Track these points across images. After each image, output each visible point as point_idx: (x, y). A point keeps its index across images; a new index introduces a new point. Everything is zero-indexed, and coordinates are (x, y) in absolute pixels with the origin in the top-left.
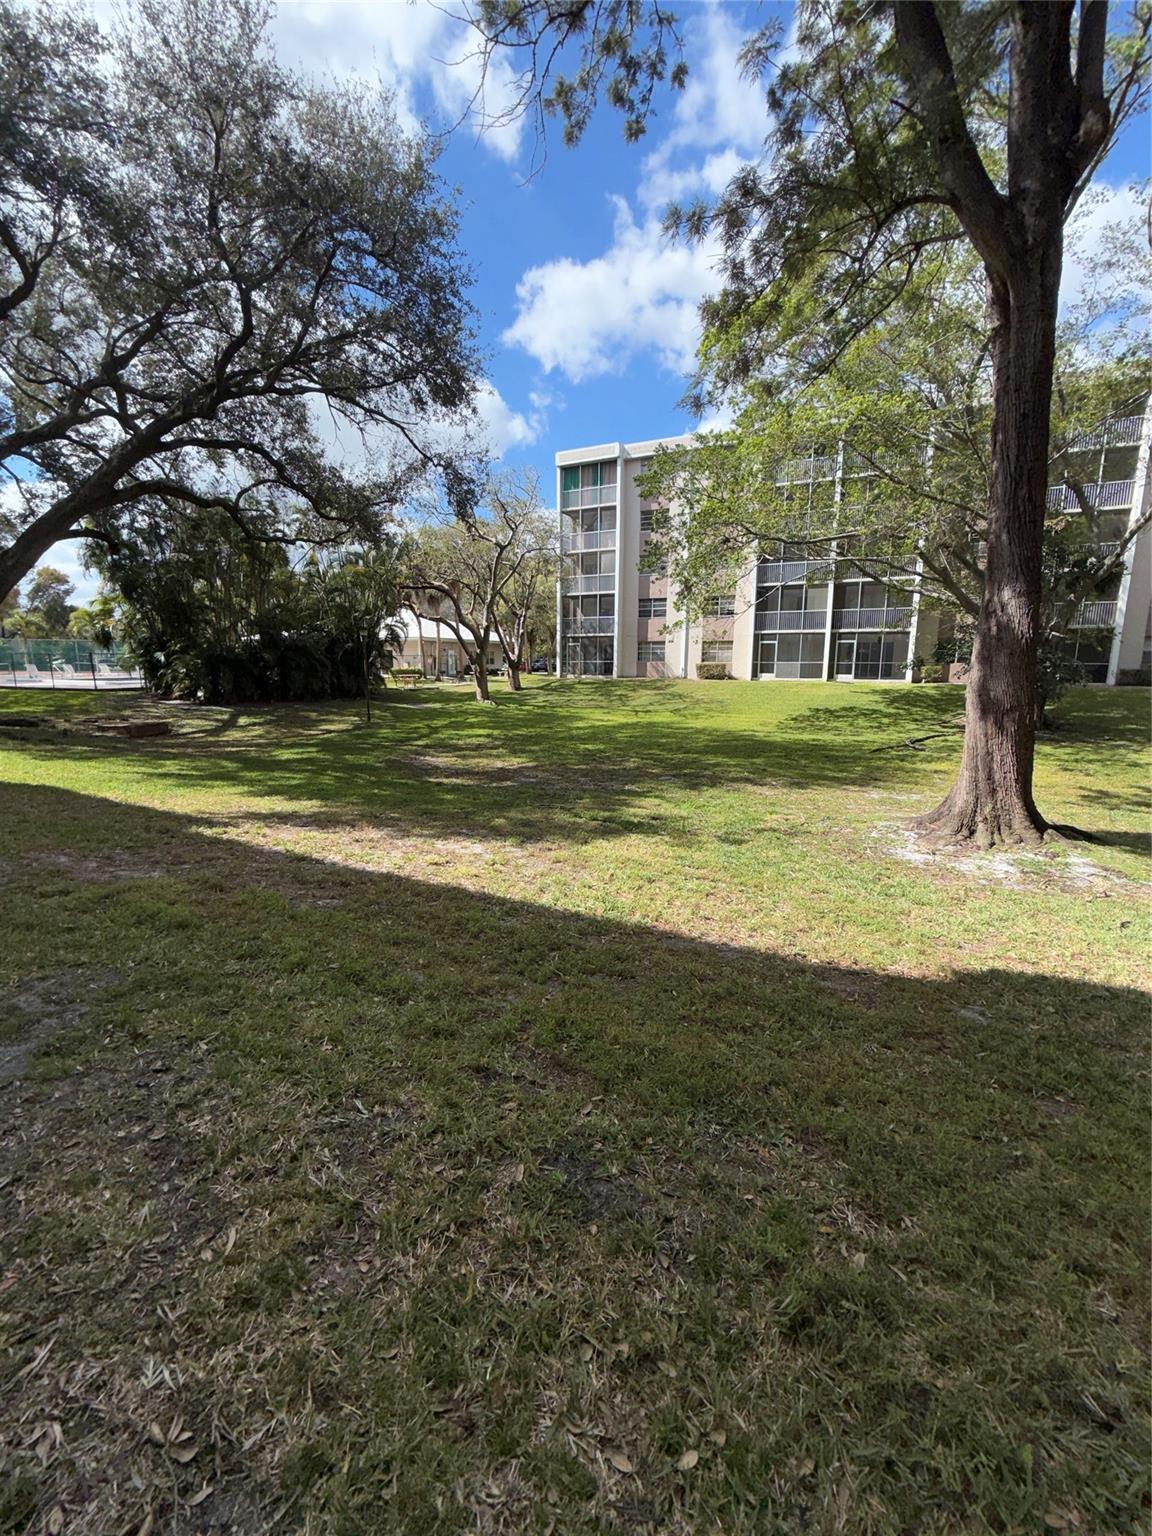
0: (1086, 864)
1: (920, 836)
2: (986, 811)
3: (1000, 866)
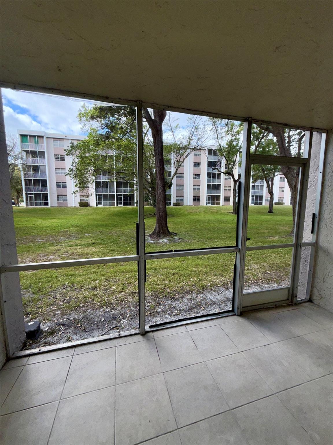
0: (177, 238)
1: (151, 238)
2: (161, 231)
3: (165, 241)
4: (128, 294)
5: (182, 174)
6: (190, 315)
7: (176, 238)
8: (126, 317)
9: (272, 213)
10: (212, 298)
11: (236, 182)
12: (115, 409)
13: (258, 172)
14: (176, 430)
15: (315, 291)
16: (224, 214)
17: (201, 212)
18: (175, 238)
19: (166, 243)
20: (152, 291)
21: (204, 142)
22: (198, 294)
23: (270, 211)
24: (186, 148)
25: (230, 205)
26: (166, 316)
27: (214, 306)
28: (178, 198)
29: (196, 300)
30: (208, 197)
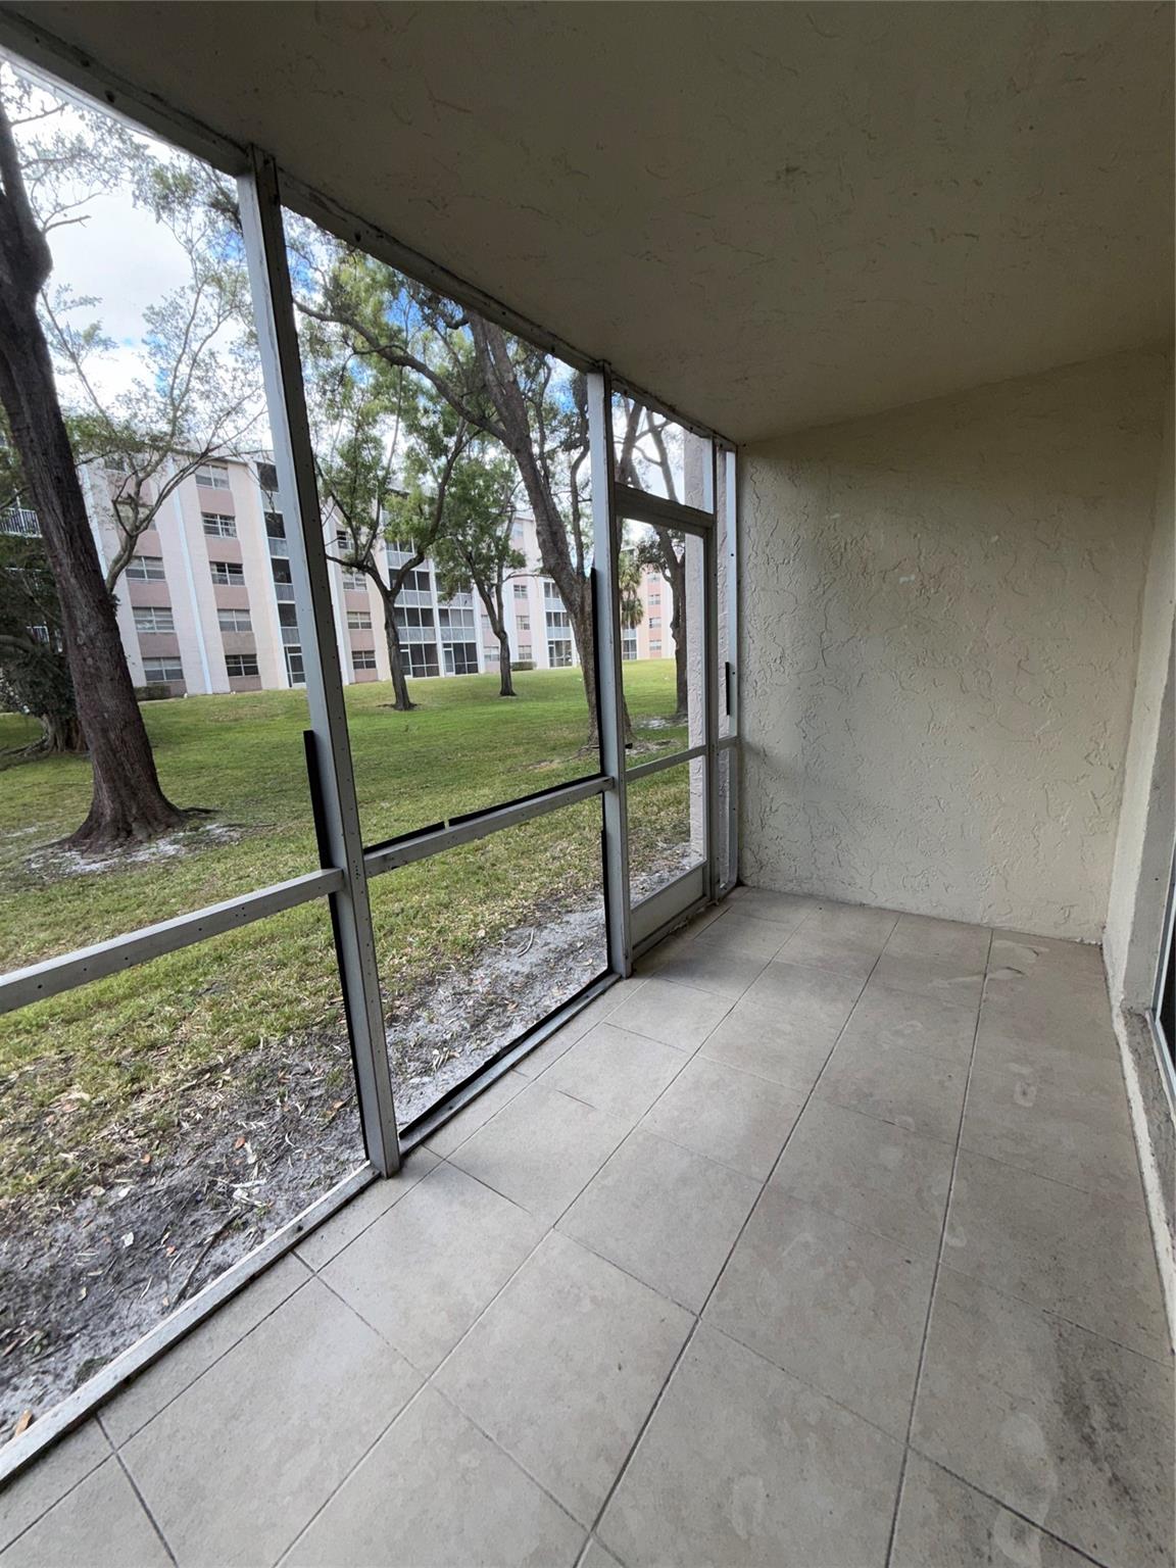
0: (219, 827)
1: (83, 851)
2: (134, 811)
3: (166, 847)
4: (182, 1088)
5: (156, 563)
6: (488, 1041)
7: (214, 828)
8: (247, 1167)
9: (513, 694)
10: (517, 967)
11: (391, 598)
12: (491, 1439)
13: (451, 564)
14: (697, 1322)
15: (748, 856)
16: (365, 715)
17: (277, 715)
18: (208, 827)
19: (174, 857)
20: (287, 1030)
21: (245, 433)
22: (467, 973)
23: (507, 690)
24: (161, 445)
25: (376, 680)
26: (412, 1081)
27: (538, 987)
28: (154, 666)
29: (474, 992)
30: (289, 655)
